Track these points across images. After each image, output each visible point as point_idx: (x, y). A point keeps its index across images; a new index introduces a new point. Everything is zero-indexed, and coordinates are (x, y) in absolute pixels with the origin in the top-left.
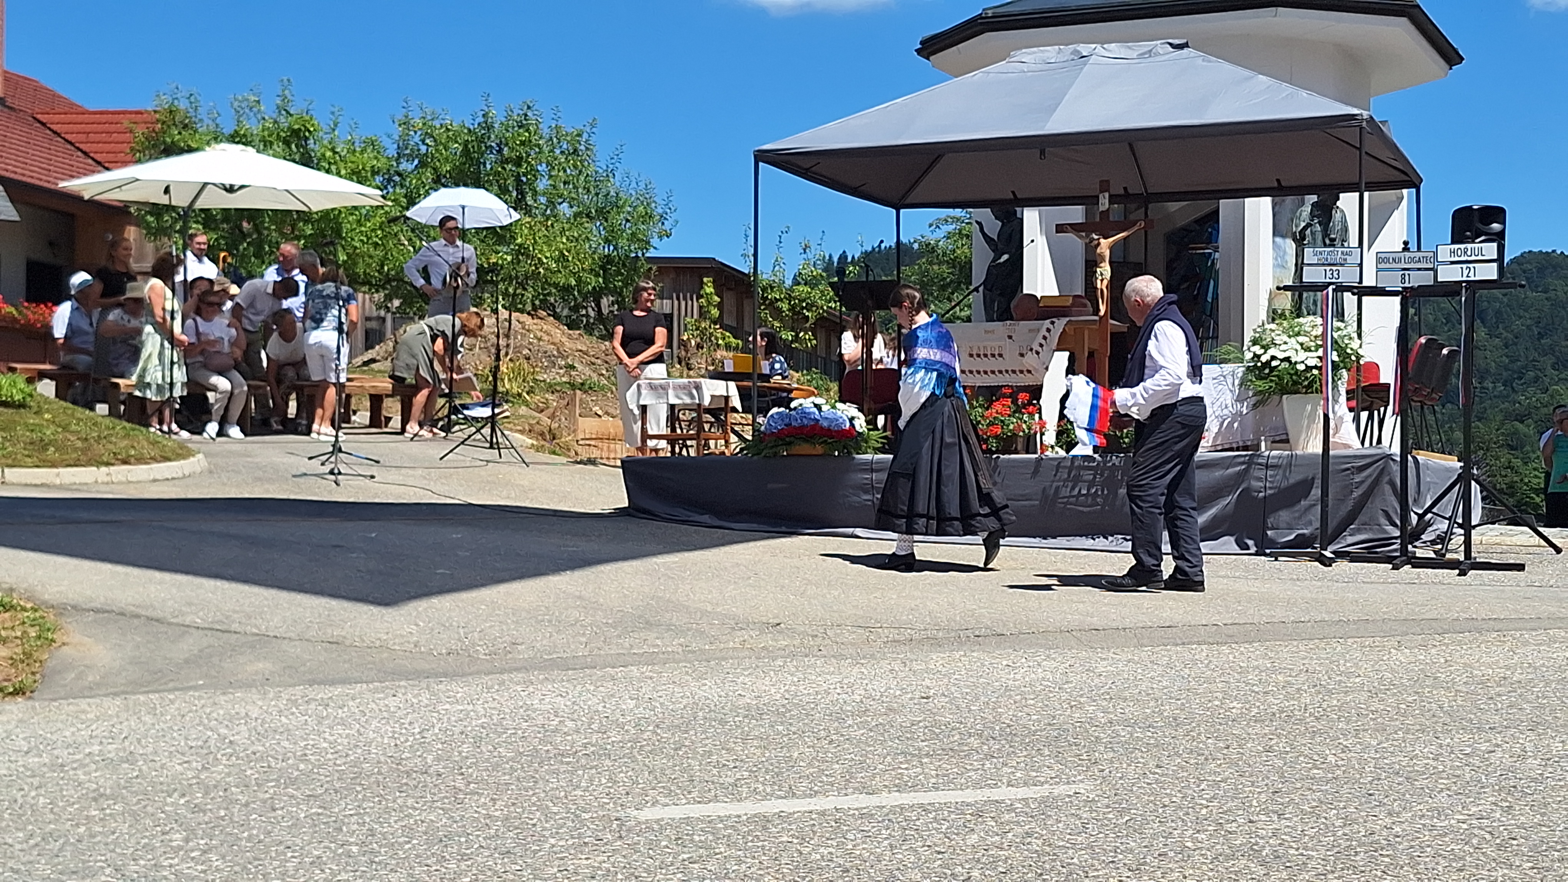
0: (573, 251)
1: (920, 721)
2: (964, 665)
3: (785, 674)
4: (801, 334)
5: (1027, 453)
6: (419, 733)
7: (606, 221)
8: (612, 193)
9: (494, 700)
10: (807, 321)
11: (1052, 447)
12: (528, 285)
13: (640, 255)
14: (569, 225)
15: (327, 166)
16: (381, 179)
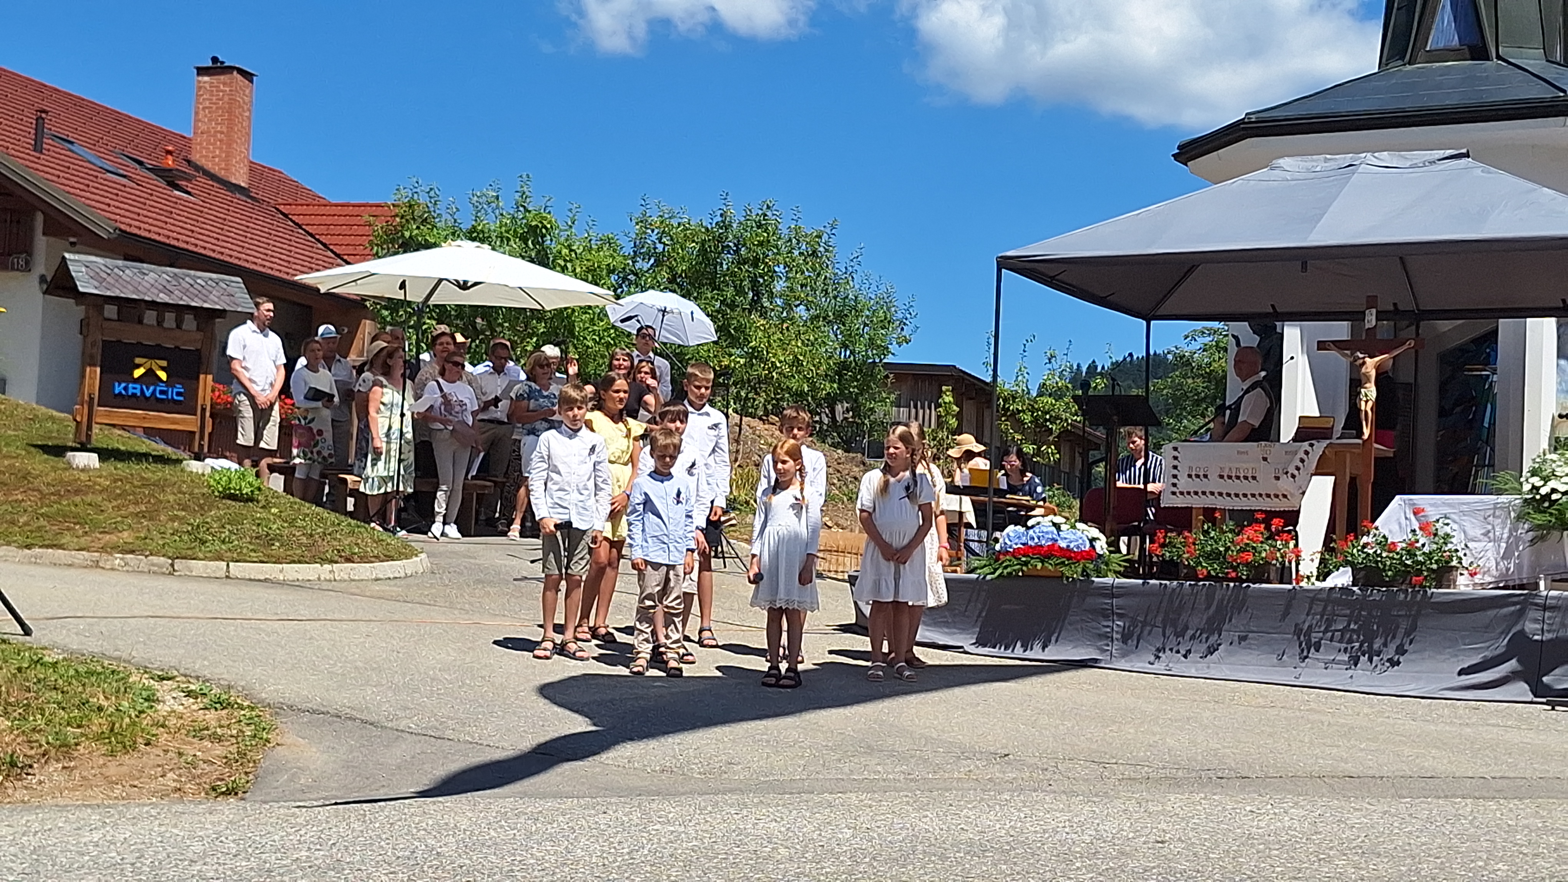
0: (807, 355)
1: (1154, 868)
2: (1204, 809)
3: (1012, 810)
4: (1044, 447)
5: (1281, 582)
6: (628, 853)
7: (844, 325)
8: (850, 296)
9: (707, 821)
10: (1051, 434)
11: (1308, 578)
12: (761, 388)
13: (877, 360)
14: (805, 328)
15: (563, 263)
16: (616, 277)
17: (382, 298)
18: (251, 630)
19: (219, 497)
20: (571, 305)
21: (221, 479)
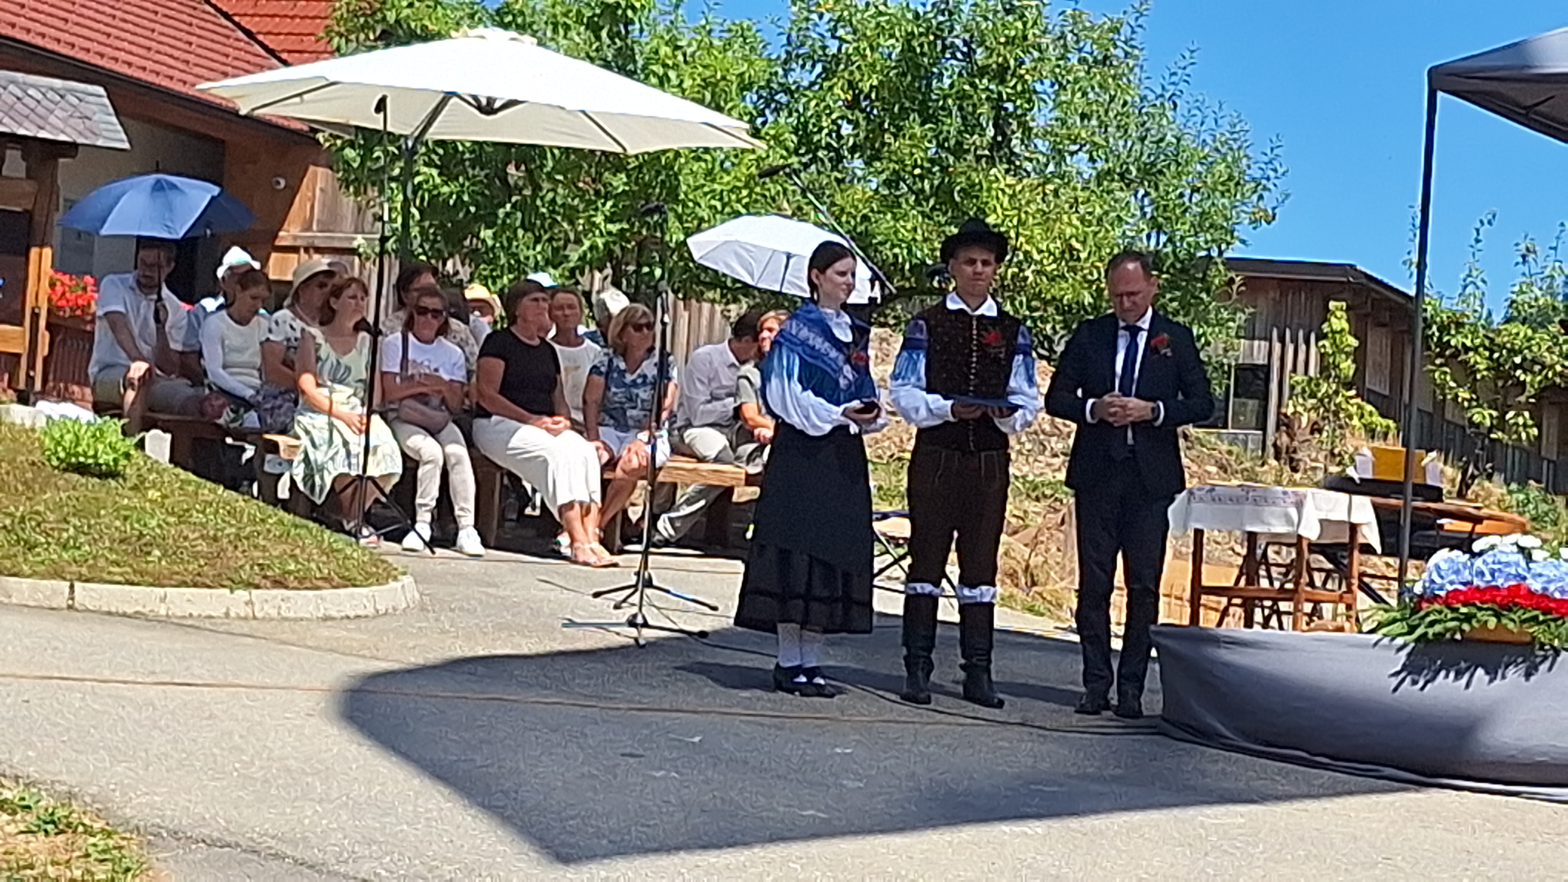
4: (1510, 415)
7: (1156, 188)
10: (1524, 390)
13: (1214, 253)
14: (1087, 193)
15: (661, 71)
16: (755, 98)
17: (344, 127)
18: (110, 701)
19: (57, 468)
20: (675, 147)
21: (62, 436)
